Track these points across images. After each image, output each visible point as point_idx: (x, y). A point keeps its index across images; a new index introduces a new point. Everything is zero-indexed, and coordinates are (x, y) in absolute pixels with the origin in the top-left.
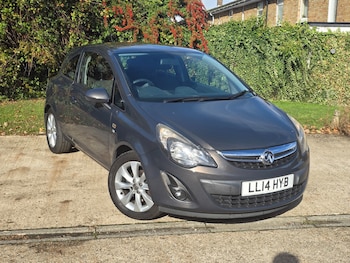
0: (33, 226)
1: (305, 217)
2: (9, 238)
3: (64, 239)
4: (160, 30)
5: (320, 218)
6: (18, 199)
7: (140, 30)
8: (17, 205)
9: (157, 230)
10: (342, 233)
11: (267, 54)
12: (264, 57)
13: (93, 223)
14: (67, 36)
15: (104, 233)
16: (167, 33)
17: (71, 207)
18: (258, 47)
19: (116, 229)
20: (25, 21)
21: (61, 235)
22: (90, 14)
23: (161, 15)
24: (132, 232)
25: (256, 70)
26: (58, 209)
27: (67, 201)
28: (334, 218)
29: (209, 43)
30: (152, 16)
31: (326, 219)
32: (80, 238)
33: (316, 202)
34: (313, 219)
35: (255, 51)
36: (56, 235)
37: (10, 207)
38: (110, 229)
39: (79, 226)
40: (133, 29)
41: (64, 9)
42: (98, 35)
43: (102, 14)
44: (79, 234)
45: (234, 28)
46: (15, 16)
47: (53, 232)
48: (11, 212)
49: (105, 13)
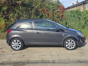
0: (15, 61)
1: (79, 60)
2: (10, 63)
3: (21, 64)
4: (53, 13)
5: (82, 61)
6: (14, 54)
7: (48, 14)
8: (13, 56)
9: (42, 62)
10: (86, 65)
11: (81, 18)
12: (80, 19)
13: (28, 60)
14: (31, 16)
15: (30, 63)
16: (55, 14)
17: (25, 56)
18: (78, 16)
19: (33, 62)
20: (22, 13)
21: (21, 63)
22: (37, 10)
23: (53, 10)
24: (36, 63)
25: (78, 22)
26: (21, 57)
27: (24, 55)
28: (86, 61)
29: (66, 16)
30: (51, 10)
31: (84, 61)
32: (24, 64)
33: (83, 56)
34: (80, 61)
35: (77, 17)
36: (20, 63)
37: (11, 56)
38: (31, 62)
39: (25, 61)
40: (47, 13)
41: (30, 10)
42: (38, 15)
43: (39, 10)
44: (24, 63)
45: (72, 12)
46: (19, 12)
47: (19, 62)
48: (11, 57)
49: (40, 10)
